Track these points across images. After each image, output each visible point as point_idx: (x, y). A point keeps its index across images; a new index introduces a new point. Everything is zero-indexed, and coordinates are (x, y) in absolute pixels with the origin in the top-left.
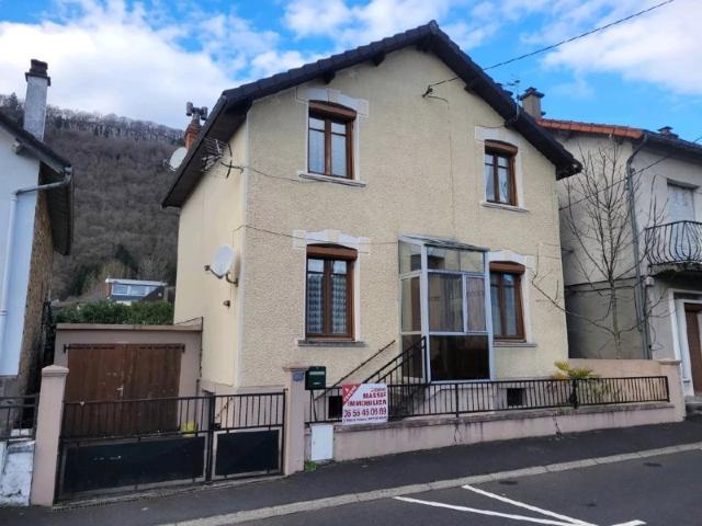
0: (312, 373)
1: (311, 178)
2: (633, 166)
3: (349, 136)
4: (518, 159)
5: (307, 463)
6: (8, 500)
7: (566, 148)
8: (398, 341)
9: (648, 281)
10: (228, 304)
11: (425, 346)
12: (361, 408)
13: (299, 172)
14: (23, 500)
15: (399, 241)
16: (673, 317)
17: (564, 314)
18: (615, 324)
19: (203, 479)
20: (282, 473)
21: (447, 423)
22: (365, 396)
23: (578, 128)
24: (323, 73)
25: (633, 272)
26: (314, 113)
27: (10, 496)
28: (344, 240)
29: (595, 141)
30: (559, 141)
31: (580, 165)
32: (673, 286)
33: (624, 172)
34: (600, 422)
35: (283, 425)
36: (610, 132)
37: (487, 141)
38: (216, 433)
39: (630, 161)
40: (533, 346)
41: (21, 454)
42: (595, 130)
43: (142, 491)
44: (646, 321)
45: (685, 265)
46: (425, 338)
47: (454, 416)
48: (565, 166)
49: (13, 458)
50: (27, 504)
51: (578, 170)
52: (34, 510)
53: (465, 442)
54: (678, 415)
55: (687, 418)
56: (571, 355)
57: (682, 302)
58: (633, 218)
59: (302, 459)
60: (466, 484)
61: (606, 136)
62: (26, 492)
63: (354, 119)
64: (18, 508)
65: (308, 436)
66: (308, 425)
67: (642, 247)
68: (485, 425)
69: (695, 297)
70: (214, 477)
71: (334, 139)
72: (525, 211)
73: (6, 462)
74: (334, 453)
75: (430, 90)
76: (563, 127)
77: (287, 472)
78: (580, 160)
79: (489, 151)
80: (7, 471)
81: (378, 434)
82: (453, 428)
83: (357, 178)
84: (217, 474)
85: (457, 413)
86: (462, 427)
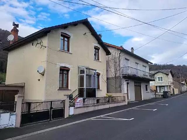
0: (71, 96)
1: (61, 51)
2: (120, 55)
3: (68, 42)
4: (100, 50)
5: (69, 115)
6: (10, 127)
7: (109, 49)
8: (78, 90)
9: (122, 78)
10: (39, 80)
11: (85, 91)
12: (78, 103)
13: (59, 49)
14: (13, 126)
15: (78, 67)
16: (125, 85)
17: (106, 84)
18: (116, 86)
19: (49, 120)
20: (64, 118)
21: (92, 106)
22: (79, 101)
23: (110, 45)
24: (65, 26)
25: (119, 76)
26: (62, 36)
27: (11, 126)
28: (67, 66)
29: (114, 49)
30: (108, 48)
31: (111, 53)
32: (125, 79)
33: (118, 55)
34: (116, 105)
35: (64, 108)
36: (117, 47)
37: (95, 46)
38: (52, 110)
39: (120, 54)
40: (101, 90)
41: (13, 116)
42: (114, 46)
43: (37, 123)
44: (121, 86)
45: (128, 75)
46: (85, 89)
47: (93, 105)
48: (108, 53)
49: (12, 117)
50: (14, 127)
51: (110, 54)
52: (16, 128)
53: (96, 110)
54: (126, 103)
55: (128, 104)
56: (107, 92)
57: (127, 82)
58: (120, 65)
59: (68, 114)
60: (102, 116)
61: (116, 48)
62: (14, 125)
63: (70, 38)
64: (13, 128)
65: (69, 109)
66: (69, 107)
67: (121, 71)
68: (99, 106)
69: (129, 81)
70: (51, 119)
71: (65, 42)
72: (101, 62)
73: (10, 118)
74: (74, 113)
75: (85, 34)
76: (107, 44)
77: (65, 117)
78: (111, 52)
79: (95, 48)
80: (10, 120)
81: (81, 108)
82: (94, 107)
83: (70, 51)
84: (52, 118)
85: (94, 104)
86: (95, 107)
